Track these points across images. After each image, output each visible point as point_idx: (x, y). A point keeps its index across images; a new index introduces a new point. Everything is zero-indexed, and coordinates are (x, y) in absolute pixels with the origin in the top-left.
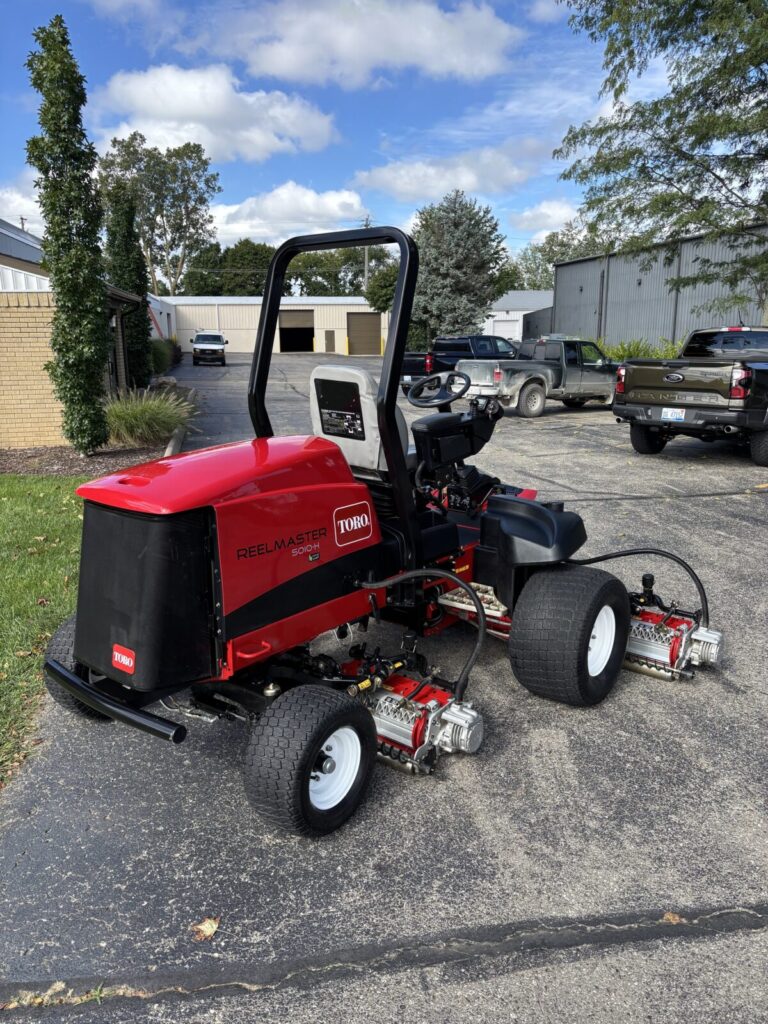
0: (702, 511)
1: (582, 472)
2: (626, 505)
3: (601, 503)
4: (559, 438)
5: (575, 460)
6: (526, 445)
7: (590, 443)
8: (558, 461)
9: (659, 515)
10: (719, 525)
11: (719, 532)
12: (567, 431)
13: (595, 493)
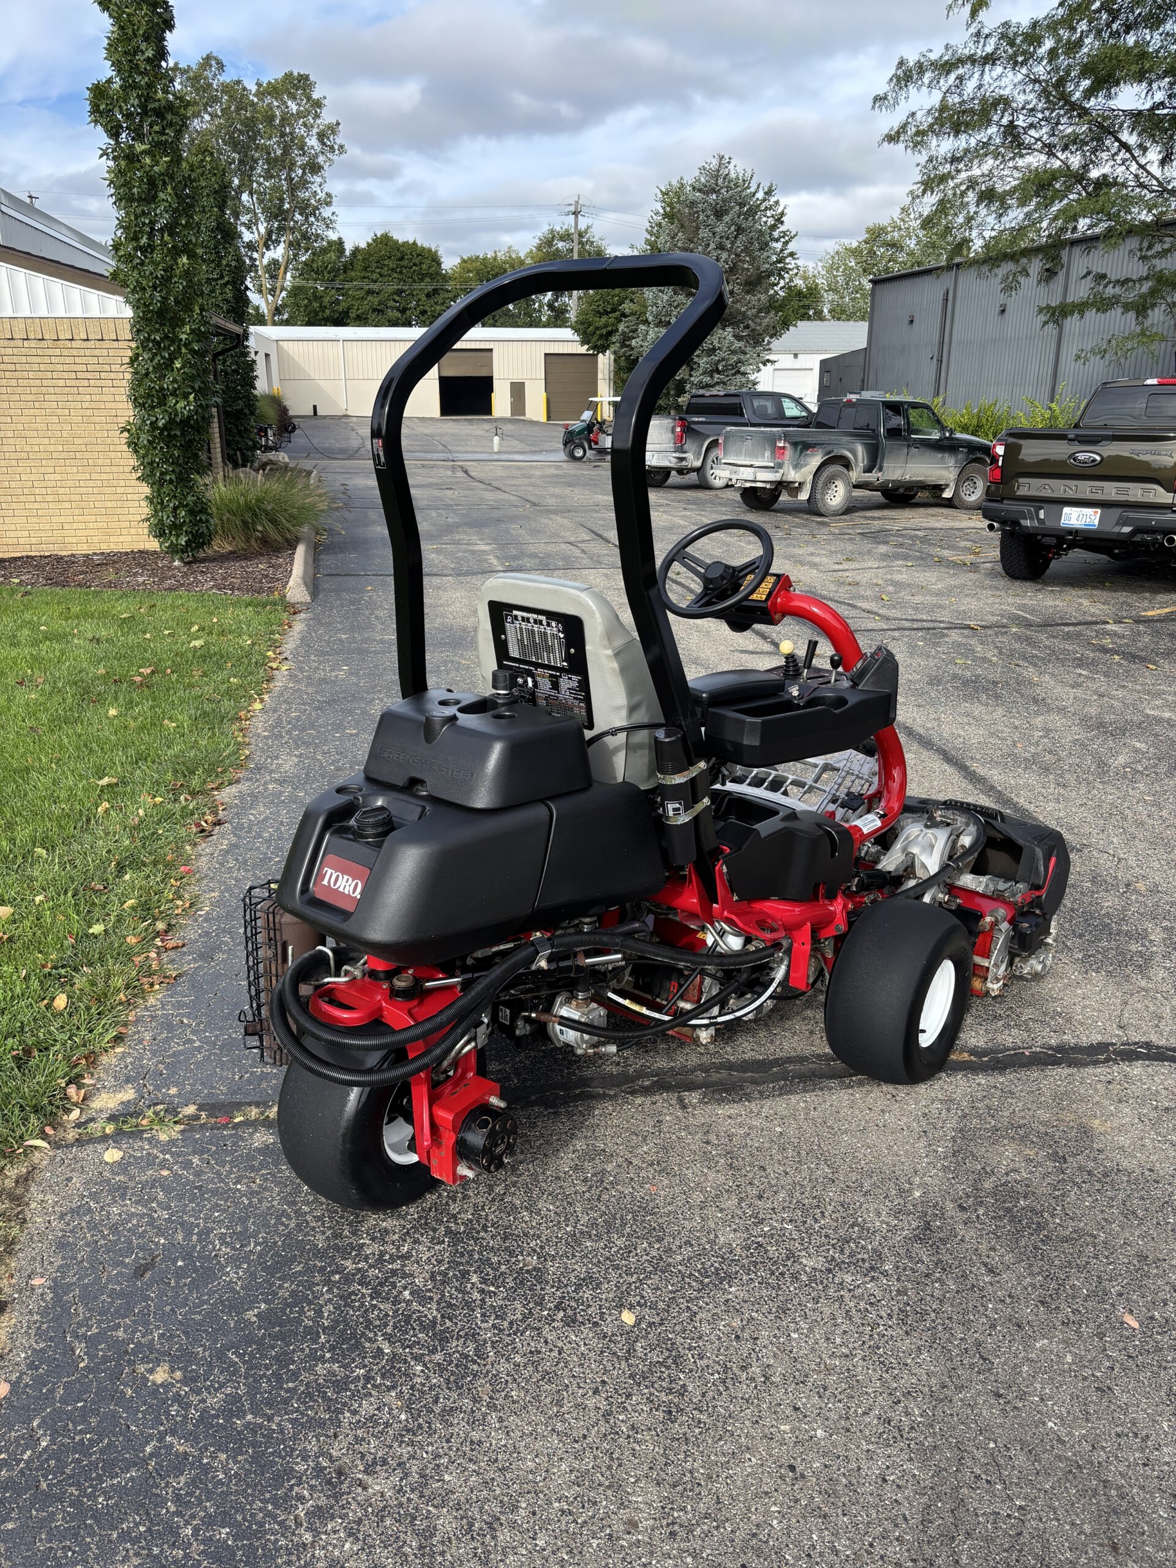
0: (1060, 644)
1: (896, 592)
2: (955, 636)
3: (920, 634)
4: (867, 545)
5: (889, 577)
6: (819, 555)
7: (911, 553)
8: (864, 578)
9: (1000, 649)
10: (1081, 662)
11: (1079, 671)
12: (878, 536)
13: (913, 620)
